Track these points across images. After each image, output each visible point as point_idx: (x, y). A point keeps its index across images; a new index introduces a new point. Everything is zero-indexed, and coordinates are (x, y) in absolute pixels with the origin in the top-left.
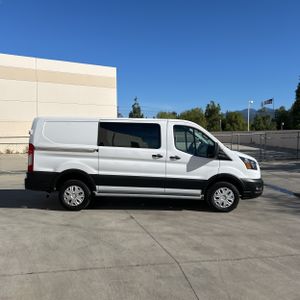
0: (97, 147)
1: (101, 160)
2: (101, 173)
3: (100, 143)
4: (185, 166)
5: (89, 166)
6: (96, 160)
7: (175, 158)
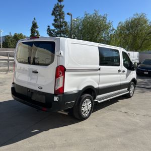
0: (99, 67)
1: (101, 76)
6: (98, 76)
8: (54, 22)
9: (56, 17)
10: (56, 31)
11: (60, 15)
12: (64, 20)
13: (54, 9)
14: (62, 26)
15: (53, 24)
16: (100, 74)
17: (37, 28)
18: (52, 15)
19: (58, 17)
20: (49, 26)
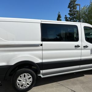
0: (41, 42)
1: (44, 52)
2: (44, 61)
3: (43, 40)
4: (90, 51)
5: (35, 57)
6: (41, 52)
7: (86, 47)
8: (69, 12)
9: (71, 9)
10: (71, 18)
11: (73, 7)
12: (76, 10)
13: (70, 4)
14: (74, 14)
15: (69, 14)
16: (42, 50)
17: (61, 17)
18: (68, 8)
19: (72, 8)
20: (66, 16)
